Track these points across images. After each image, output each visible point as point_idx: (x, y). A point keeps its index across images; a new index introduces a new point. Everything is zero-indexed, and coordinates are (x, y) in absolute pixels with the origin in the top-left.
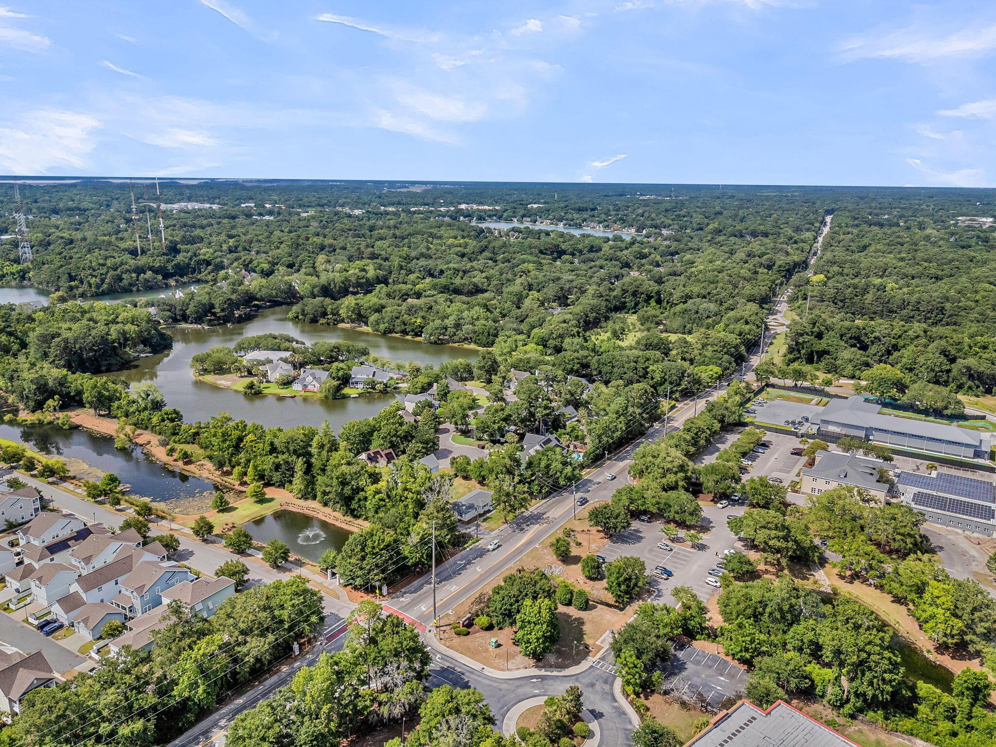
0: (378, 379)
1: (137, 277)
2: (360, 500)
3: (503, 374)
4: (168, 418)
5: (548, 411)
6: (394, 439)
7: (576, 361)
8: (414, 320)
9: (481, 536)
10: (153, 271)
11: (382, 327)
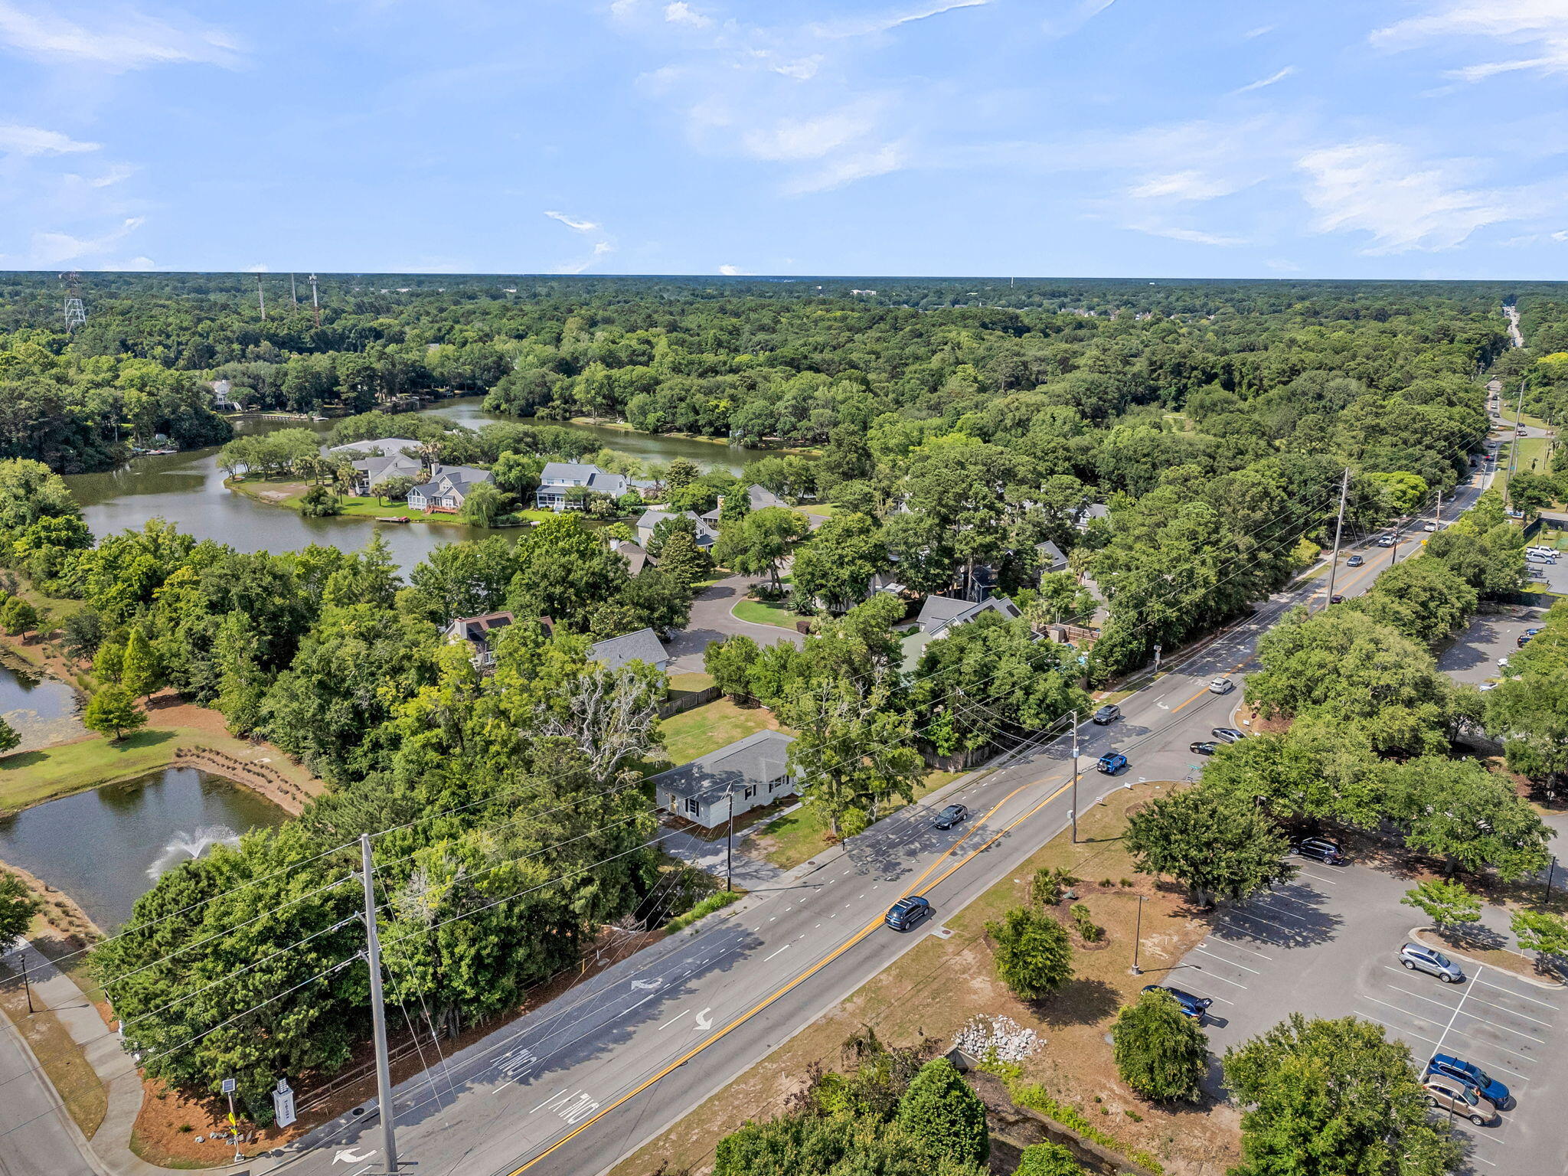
0: (597, 489)
1: (243, 351)
2: (376, 746)
3: (885, 483)
4: (49, 539)
5: (989, 539)
6: (558, 590)
7: (1061, 453)
8: (714, 403)
9: (747, 885)
10: (274, 343)
11: (651, 418)
